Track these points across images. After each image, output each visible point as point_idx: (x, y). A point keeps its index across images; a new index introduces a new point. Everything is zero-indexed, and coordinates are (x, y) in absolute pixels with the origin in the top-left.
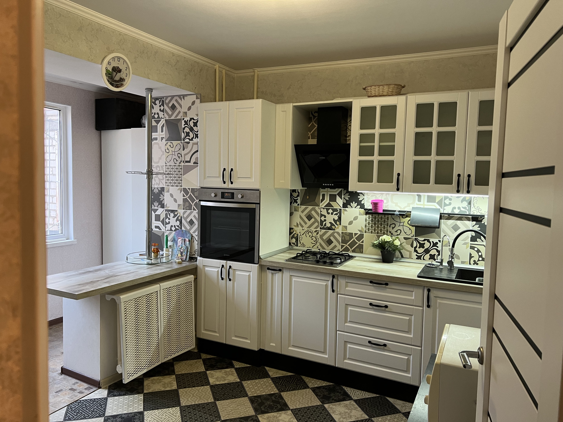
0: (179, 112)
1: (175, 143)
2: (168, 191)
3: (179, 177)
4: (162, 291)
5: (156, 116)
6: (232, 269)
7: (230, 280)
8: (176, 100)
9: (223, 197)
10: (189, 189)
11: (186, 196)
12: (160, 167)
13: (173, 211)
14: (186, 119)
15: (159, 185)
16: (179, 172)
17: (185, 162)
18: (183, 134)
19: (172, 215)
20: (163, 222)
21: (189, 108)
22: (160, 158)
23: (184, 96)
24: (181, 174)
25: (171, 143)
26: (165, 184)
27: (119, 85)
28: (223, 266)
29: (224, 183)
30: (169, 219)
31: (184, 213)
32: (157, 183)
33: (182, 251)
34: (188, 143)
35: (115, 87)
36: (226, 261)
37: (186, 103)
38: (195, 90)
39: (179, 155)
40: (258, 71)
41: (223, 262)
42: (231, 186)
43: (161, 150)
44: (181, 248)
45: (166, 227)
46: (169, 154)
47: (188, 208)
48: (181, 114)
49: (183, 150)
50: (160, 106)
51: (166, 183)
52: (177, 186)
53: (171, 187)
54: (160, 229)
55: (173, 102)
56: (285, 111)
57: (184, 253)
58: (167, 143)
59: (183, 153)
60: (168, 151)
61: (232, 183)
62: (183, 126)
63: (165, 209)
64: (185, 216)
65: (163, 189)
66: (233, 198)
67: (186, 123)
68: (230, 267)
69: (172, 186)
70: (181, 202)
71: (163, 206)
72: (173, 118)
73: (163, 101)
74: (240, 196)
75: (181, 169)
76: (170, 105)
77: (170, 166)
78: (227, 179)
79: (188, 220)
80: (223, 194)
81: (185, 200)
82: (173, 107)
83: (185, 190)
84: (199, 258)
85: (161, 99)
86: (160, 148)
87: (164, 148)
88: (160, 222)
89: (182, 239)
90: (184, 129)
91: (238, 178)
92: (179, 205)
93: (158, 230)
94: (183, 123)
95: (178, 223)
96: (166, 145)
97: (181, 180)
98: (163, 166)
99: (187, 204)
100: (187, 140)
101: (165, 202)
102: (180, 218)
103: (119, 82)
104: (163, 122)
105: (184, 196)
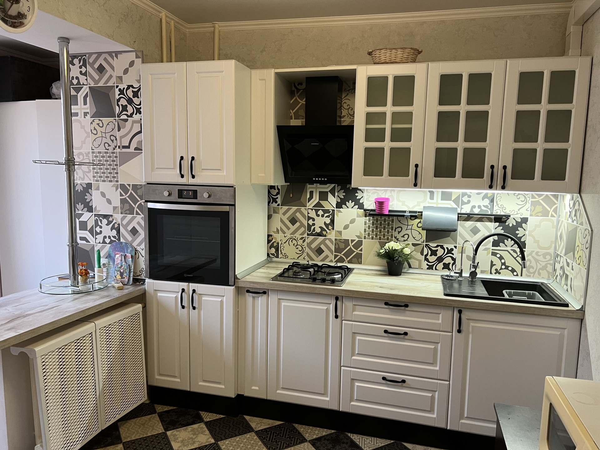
0: (111, 77)
1: (106, 120)
2: (98, 189)
3: (114, 169)
4: (98, 331)
5: (75, 82)
6: (196, 293)
7: (194, 308)
8: (105, 59)
9: (180, 196)
10: (129, 185)
11: (124, 195)
12: (85, 155)
13: (105, 216)
14: (121, 87)
15: (83, 179)
16: (113, 161)
17: (121, 147)
18: (117, 107)
19: (105, 221)
20: (91, 231)
21: (126, 71)
22: (84, 142)
23: (117, 53)
24: (116, 165)
25: (100, 120)
26: (92, 179)
27: (16, 24)
28: (183, 290)
29: (182, 176)
30: (101, 227)
31: (123, 219)
32: (80, 177)
33: (122, 271)
34: (126, 120)
35: (11, 26)
36: (188, 283)
37: (121, 63)
38: (133, 44)
39: (112, 138)
40: (219, 26)
41: (184, 285)
42: (192, 181)
43: (85, 130)
44: (120, 267)
45: (96, 238)
46: (97, 136)
47: (128, 212)
48: (114, 80)
49: (119, 130)
50: (80, 67)
51: (94, 177)
52: (111, 181)
53: (101, 183)
54: (88, 241)
55: (101, 61)
56: (265, 80)
57: (125, 274)
58: (93, 121)
59: (118, 134)
60: (95, 132)
61: (193, 177)
62: (117, 97)
63: (94, 213)
64: (125, 222)
65: (89, 186)
66: (195, 197)
67: (121, 92)
68: (194, 291)
69: (104, 181)
70: (118, 204)
71: (90, 209)
72: (100, 84)
73: (85, 61)
74: (206, 195)
75: (116, 157)
76: (96, 66)
77: (100, 153)
78: (186, 171)
79: (130, 228)
80: (180, 192)
81: (123, 201)
82: (101, 69)
83: (123, 187)
84: (147, 280)
85: (82, 56)
86: (83, 127)
87: (88, 128)
88: (87, 232)
89: (122, 255)
90: (119, 100)
91: (202, 169)
92: (115, 208)
93: (84, 242)
94: (117, 92)
95: (114, 233)
96: (91, 123)
97: (117, 173)
98: (89, 153)
99: (127, 206)
100: (124, 117)
101: (94, 204)
102: (116, 226)
103: (16, 20)
104: (85, 90)
105: (121, 195)
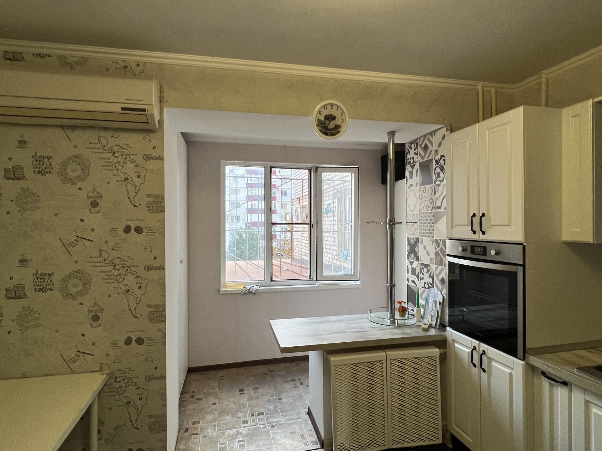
0: (431, 151)
1: (428, 187)
2: (422, 243)
3: (431, 226)
4: (389, 362)
5: (412, 161)
6: (486, 355)
7: (484, 371)
8: (429, 140)
9: (473, 252)
10: (440, 240)
11: (437, 248)
12: (416, 216)
13: (426, 266)
16: (431, 220)
17: (436, 208)
18: (434, 175)
19: (425, 269)
20: (418, 276)
21: (440, 145)
22: (415, 206)
23: (435, 132)
24: (433, 223)
25: (424, 187)
26: (419, 234)
27: (334, 133)
28: (475, 348)
29: (474, 232)
30: (423, 274)
31: (436, 269)
32: (413, 233)
33: (432, 314)
34: (439, 185)
35: (330, 136)
36: (478, 342)
37: (437, 139)
38: (444, 121)
39: (431, 201)
40: (547, 74)
41: (475, 342)
42: (482, 237)
43: (416, 197)
44: (432, 311)
45: (420, 283)
46: (423, 200)
47: (439, 263)
48: (433, 153)
49: (435, 194)
50: (415, 150)
52: (429, 237)
54: (416, 285)
55: (426, 141)
56: (579, 115)
57: (434, 318)
58: (421, 189)
59: (435, 197)
60: (421, 197)
61: (484, 233)
62: (434, 167)
63: (419, 262)
64: (437, 272)
65: (417, 239)
66: (485, 254)
67: (437, 161)
68: (484, 352)
69: (425, 236)
70: (433, 256)
72: (425, 159)
73: (417, 143)
74: (493, 252)
75: (433, 216)
76: (423, 146)
77: (424, 213)
78: (476, 227)
79: (440, 278)
80: (472, 247)
81: (437, 254)
82: (426, 147)
83: (437, 242)
84: (448, 328)
85: (415, 141)
86: (415, 194)
87: (418, 194)
88: (415, 277)
89: (433, 300)
91: (492, 225)
92: (431, 259)
94: (434, 163)
95: (431, 279)
97: (433, 230)
98: (418, 214)
99: (439, 259)
100: (438, 182)
101: (420, 255)
102: (432, 275)
103: (334, 130)
104: (417, 165)
